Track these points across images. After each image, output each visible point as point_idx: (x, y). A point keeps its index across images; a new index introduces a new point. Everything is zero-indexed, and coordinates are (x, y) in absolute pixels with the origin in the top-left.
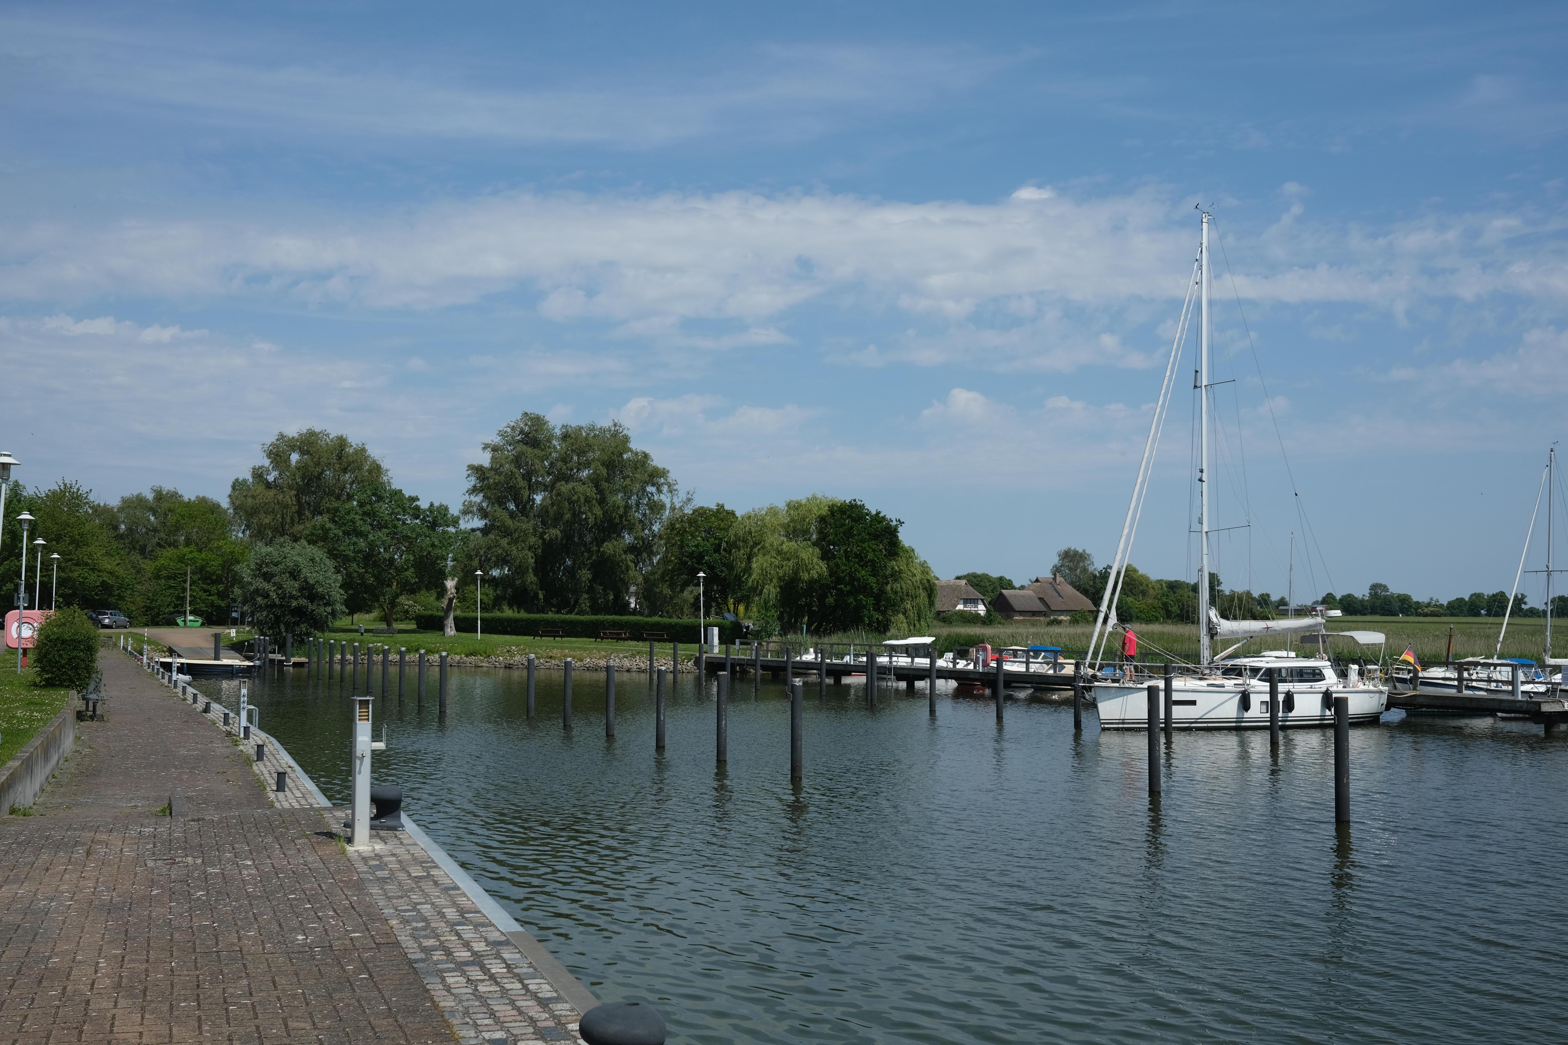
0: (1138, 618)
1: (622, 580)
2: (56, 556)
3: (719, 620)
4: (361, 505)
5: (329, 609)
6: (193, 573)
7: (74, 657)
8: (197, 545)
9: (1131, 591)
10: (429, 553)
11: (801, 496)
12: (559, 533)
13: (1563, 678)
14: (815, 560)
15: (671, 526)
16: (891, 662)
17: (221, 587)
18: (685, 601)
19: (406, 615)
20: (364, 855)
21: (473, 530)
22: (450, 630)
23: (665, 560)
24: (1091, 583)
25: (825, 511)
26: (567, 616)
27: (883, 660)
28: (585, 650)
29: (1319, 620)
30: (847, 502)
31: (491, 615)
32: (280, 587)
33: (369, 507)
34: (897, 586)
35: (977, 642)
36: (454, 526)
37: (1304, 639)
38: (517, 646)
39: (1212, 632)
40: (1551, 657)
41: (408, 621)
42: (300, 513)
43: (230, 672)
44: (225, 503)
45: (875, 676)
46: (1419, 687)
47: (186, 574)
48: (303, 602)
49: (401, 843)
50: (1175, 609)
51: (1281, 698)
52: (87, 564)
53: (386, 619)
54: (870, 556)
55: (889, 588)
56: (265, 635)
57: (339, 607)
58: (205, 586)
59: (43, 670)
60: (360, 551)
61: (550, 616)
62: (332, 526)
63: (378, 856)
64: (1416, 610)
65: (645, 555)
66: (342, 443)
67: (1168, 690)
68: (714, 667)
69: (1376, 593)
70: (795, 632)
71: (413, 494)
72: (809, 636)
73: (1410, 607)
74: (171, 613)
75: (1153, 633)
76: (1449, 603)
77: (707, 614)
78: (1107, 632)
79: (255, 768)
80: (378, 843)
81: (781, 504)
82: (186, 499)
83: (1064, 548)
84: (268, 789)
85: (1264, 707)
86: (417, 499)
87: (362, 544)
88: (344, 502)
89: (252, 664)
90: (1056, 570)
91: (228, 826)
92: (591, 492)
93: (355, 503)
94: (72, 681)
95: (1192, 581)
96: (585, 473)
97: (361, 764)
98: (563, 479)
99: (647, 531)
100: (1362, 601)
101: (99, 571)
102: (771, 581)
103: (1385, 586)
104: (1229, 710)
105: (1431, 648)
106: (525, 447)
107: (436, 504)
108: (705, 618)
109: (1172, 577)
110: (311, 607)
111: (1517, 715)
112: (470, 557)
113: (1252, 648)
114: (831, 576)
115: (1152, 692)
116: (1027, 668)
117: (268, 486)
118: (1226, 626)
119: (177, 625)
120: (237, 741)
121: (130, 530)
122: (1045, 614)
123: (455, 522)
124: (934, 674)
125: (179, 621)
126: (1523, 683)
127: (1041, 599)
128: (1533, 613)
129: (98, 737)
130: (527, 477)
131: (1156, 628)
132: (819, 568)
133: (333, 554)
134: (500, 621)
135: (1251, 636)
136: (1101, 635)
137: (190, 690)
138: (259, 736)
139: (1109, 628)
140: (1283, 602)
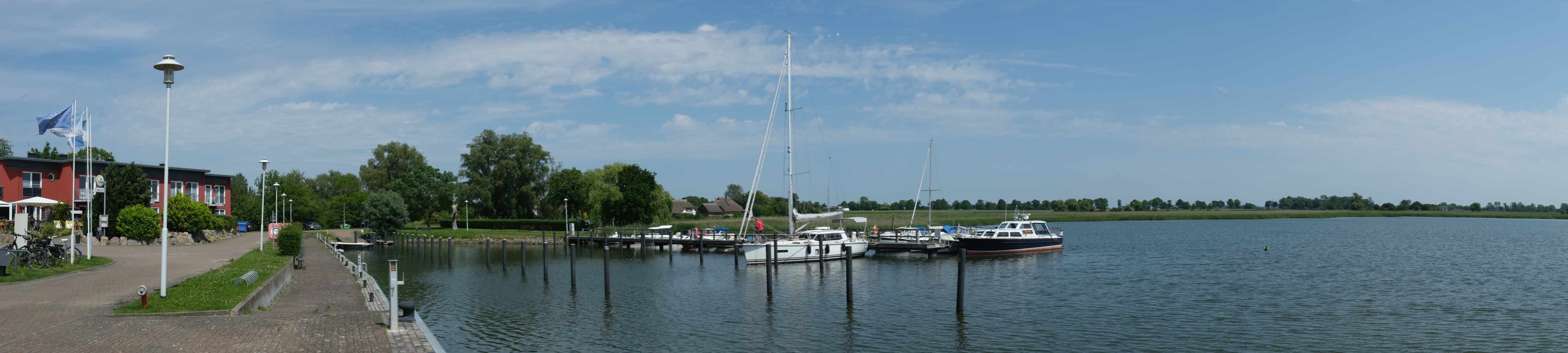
0: (763, 214)
1: (531, 203)
2: (291, 200)
3: (574, 220)
4: (415, 173)
5: (402, 220)
6: (346, 206)
7: (292, 242)
8: (347, 194)
9: (760, 202)
10: (445, 193)
11: (610, 162)
12: (502, 183)
13: (935, 234)
14: (617, 192)
15: (552, 178)
16: (652, 237)
17: (357, 212)
18: (559, 212)
19: (436, 221)
20: (395, 335)
21: (464, 183)
22: (455, 227)
23: (549, 194)
24: (742, 199)
25: (621, 170)
26: (506, 220)
27: (649, 236)
28: (514, 235)
29: (840, 212)
30: (631, 165)
31: (473, 220)
32: (381, 211)
33: (418, 174)
34: (655, 203)
35: (691, 227)
36: (456, 181)
37: (834, 221)
38: (484, 234)
39: (794, 219)
40: (931, 226)
41: (437, 224)
42: (389, 178)
43: (361, 248)
44: (358, 176)
45: (645, 244)
46: (880, 240)
47: (343, 206)
48: (391, 217)
49: (413, 329)
50: (779, 210)
51: (824, 247)
52: (304, 204)
53: (427, 223)
54: (642, 189)
55: (651, 203)
56: (375, 231)
57: (406, 218)
58: (351, 211)
59: (281, 248)
60: (415, 194)
61: (499, 220)
62: (403, 183)
63: (401, 335)
64: (879, 208)
65: (541, 191)
66: (405, 147)
67: (776, 246)
68: (572, 240)
69: (863, 201)
70: (609, 225)
71: (437, 168)
72: (615, 227)
73: (876, 206)
74: (338, 223)
75: (770, 220)
76: (892, 205)
77: (569, 217)
78: (748, 221)
79: (362, 291)
80: (402, 329)
81: (602, 168)
82: (342, 175)
83: (730, 184)
84: (366, 300)
85: (817, 252)
86: (438, 170)
87: (416, 190)
88: (407, 172)
89: (369, 244)
90: (727, 194)
91: (339, 319)
92: (515, 163)
93: (412, 173)
94: (291, 252)
95: (786, 198)
96: (512, 156)
97: (393, 292)
98: (503, 158)
99: (541, 181)
100: (857, 204)
101: (308, 206)
102: (598, 201)
103: (866, 198)
104: (802, 253)
105: (884, 223)
106: (485, 145)
107: (447, 172)
108: (568, 219)
109: (777, 196)
110: (395, 219)
111: (918, 250)
112: (463, 195)
113: (812, 226)
114: (624, 199)
115: (768, 248)
116: (714, 238)
117: (375, 167)
118: (800, 216)
119: (340, 228)
120: (357, 278)
121: (321, 189)
122: (722, 214)
123: (456, 179)
124: (671, 242)
125: (341, 226)
126: (921, 237)
127: (720, 207)
128: (923, 208)
129: (301, 276)
130: (487, 158)
131: (770, 218)
132: (619, 195)
133: (403, 196)
134: (477, 222)
135: (811, 221)
136: (746, 222)
137: (342, 256)
138: (366, 276)
139: (749, 219)
140: (824, 206)
